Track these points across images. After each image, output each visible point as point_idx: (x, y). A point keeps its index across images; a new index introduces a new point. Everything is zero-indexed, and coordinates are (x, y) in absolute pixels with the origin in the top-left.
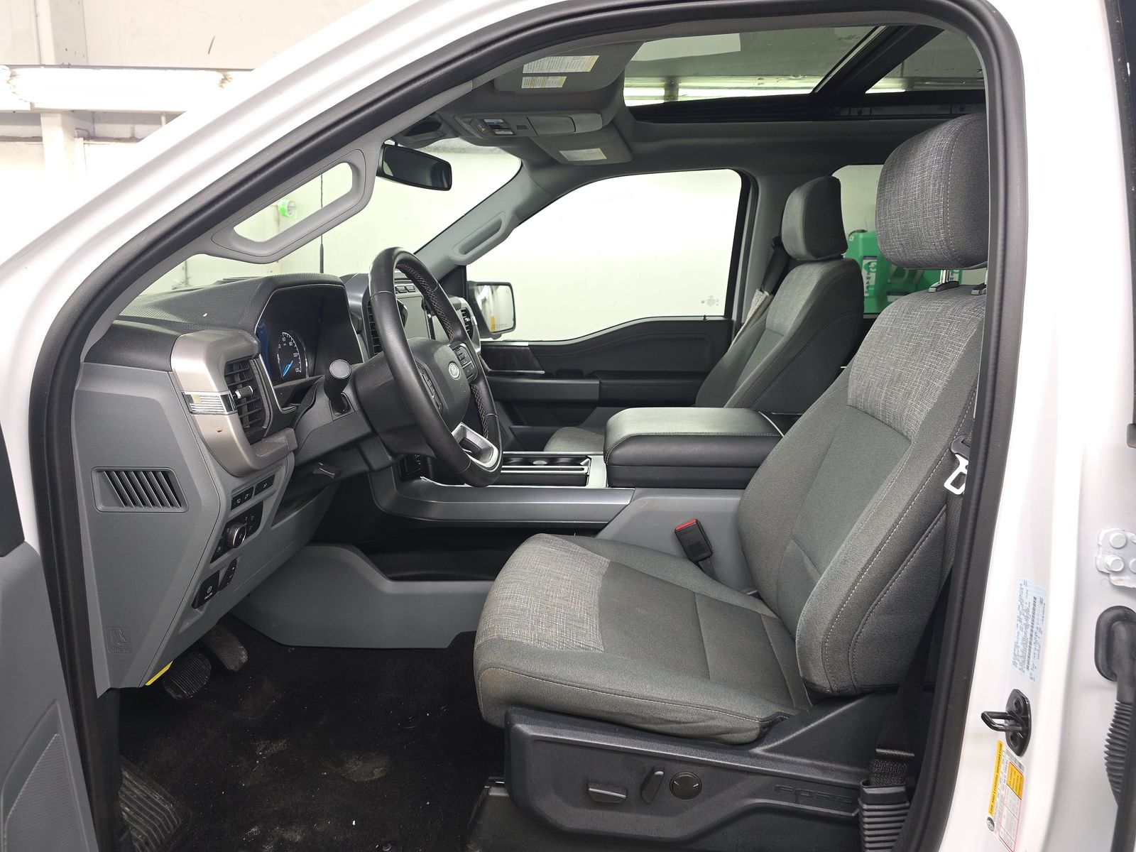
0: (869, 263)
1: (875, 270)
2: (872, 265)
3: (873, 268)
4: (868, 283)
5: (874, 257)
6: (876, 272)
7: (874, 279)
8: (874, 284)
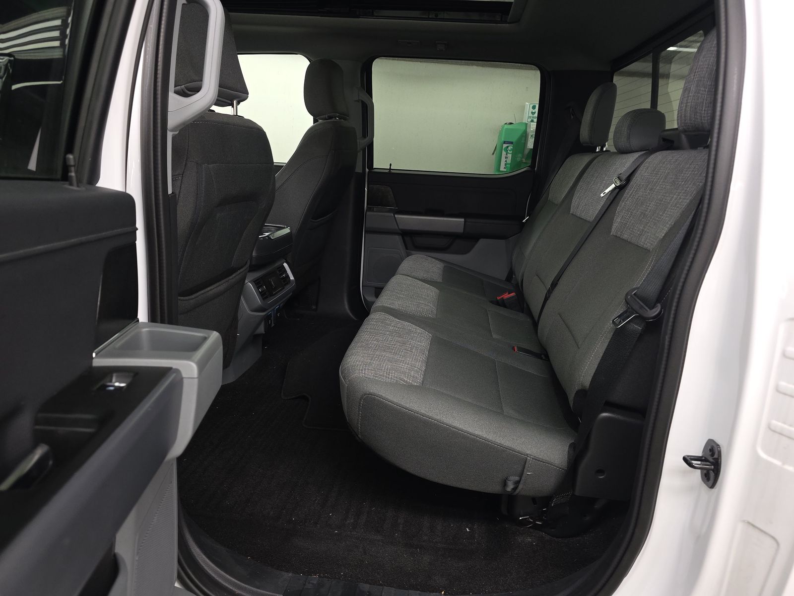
0: (507, 147)
1: (511, 152)
2: (509, 148)
3: (510, 151)
4: (506, 161)
5: (511, 143)
6: (512, 154)
7: (510, 159)
8: (510, 162)
